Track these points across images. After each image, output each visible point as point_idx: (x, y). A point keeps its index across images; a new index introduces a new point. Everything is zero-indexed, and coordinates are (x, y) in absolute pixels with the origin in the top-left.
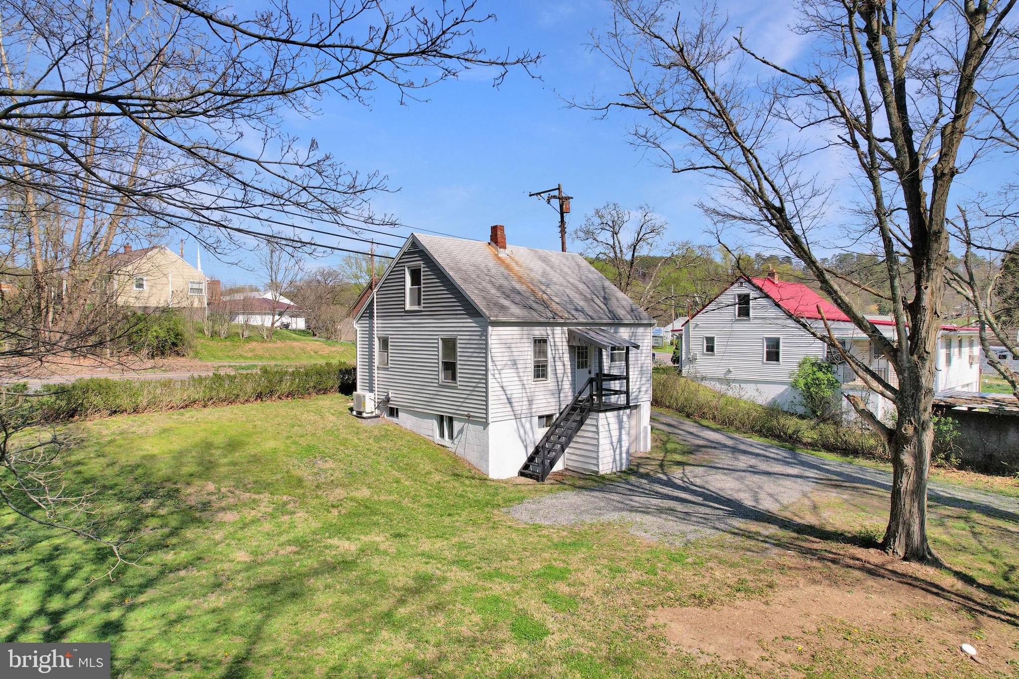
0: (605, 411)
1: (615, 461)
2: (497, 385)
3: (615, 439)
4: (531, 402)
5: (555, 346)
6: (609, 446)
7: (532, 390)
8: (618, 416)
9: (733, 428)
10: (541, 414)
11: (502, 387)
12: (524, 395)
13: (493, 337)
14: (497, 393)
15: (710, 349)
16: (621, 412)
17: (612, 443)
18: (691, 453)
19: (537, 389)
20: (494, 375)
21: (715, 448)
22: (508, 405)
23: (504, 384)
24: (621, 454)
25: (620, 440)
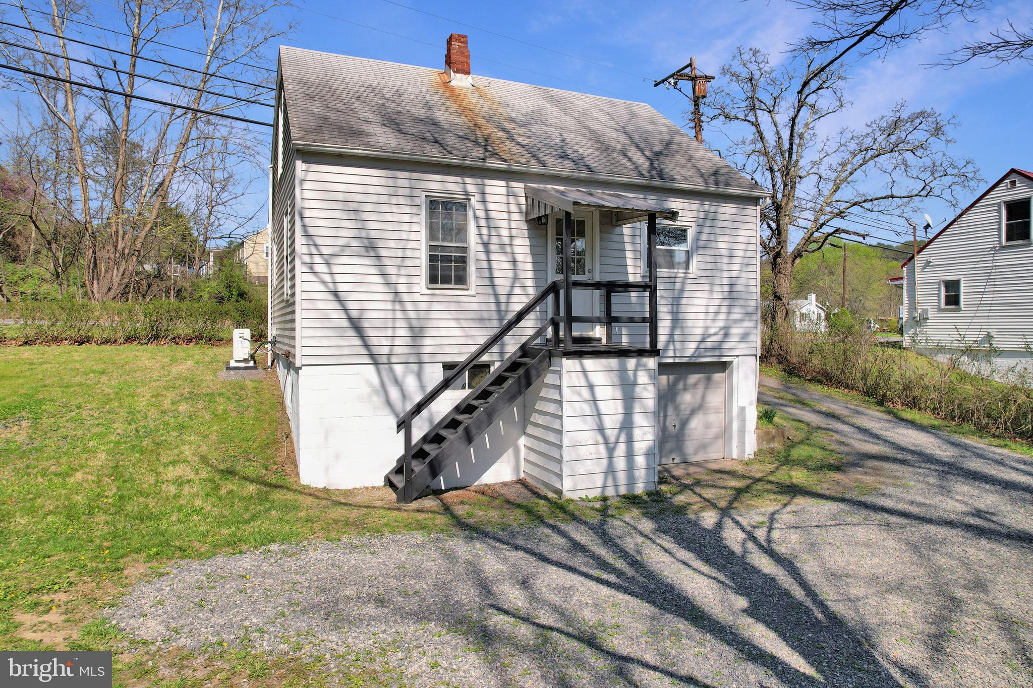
0: (580, 354)
1: (610, 471)
2: (321, 287)
3: (612, 422)
4: (417, 333)
5: (488, 218)
6: (590, 436)
7: (423, 306)
8: (623, 371)
9: (968, 427)
10: (449, 359)
11: (335, 294)
12: (399, 315)
13: (307, 185)
14: (321, 305)
15: (953, 300)
16: (631, 363)
17: (601, 430)
18: (838, 468)
19: (435, 306)
20: (311, 266)
21: (903, 462)
22: (352, 333)
23: (341, 287)
24: (630, 455)
25: (627, 426)
